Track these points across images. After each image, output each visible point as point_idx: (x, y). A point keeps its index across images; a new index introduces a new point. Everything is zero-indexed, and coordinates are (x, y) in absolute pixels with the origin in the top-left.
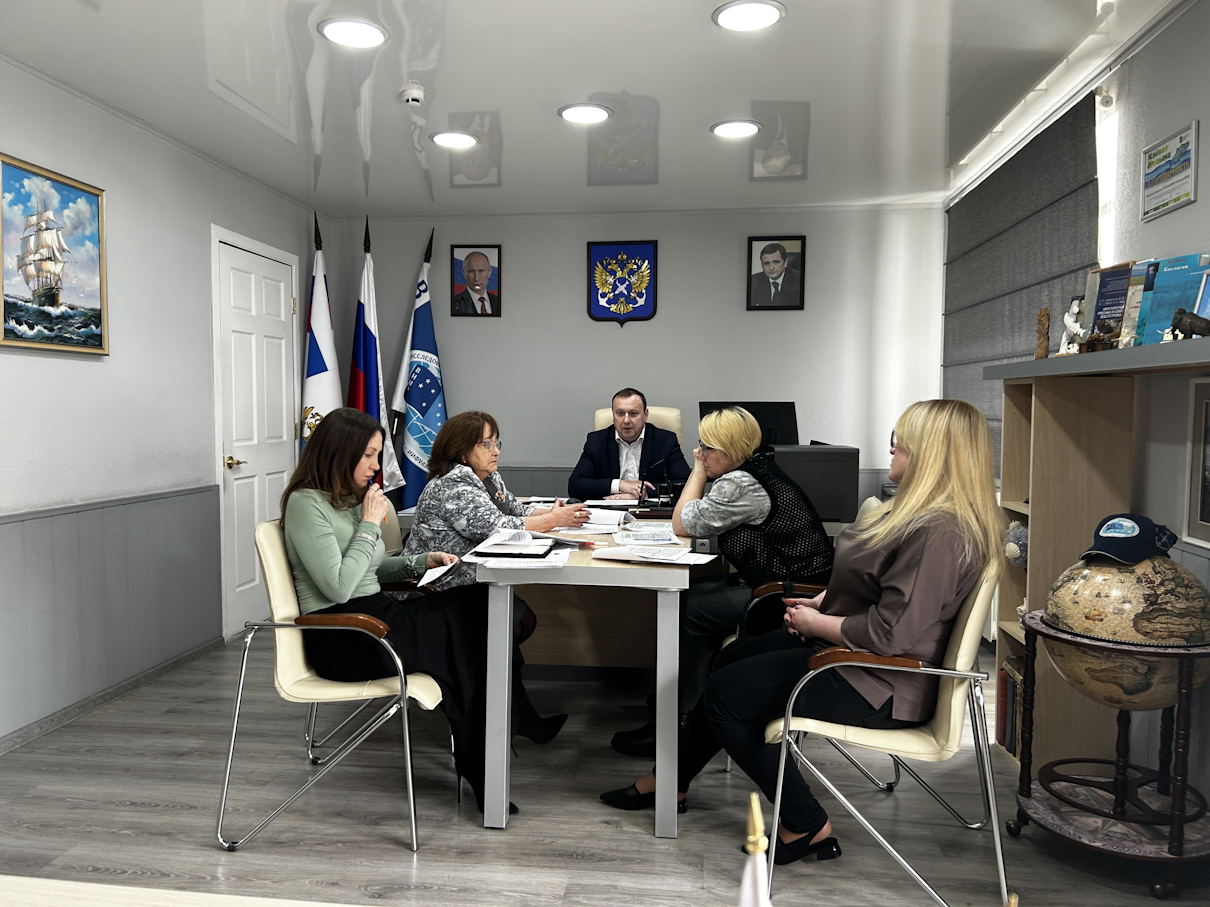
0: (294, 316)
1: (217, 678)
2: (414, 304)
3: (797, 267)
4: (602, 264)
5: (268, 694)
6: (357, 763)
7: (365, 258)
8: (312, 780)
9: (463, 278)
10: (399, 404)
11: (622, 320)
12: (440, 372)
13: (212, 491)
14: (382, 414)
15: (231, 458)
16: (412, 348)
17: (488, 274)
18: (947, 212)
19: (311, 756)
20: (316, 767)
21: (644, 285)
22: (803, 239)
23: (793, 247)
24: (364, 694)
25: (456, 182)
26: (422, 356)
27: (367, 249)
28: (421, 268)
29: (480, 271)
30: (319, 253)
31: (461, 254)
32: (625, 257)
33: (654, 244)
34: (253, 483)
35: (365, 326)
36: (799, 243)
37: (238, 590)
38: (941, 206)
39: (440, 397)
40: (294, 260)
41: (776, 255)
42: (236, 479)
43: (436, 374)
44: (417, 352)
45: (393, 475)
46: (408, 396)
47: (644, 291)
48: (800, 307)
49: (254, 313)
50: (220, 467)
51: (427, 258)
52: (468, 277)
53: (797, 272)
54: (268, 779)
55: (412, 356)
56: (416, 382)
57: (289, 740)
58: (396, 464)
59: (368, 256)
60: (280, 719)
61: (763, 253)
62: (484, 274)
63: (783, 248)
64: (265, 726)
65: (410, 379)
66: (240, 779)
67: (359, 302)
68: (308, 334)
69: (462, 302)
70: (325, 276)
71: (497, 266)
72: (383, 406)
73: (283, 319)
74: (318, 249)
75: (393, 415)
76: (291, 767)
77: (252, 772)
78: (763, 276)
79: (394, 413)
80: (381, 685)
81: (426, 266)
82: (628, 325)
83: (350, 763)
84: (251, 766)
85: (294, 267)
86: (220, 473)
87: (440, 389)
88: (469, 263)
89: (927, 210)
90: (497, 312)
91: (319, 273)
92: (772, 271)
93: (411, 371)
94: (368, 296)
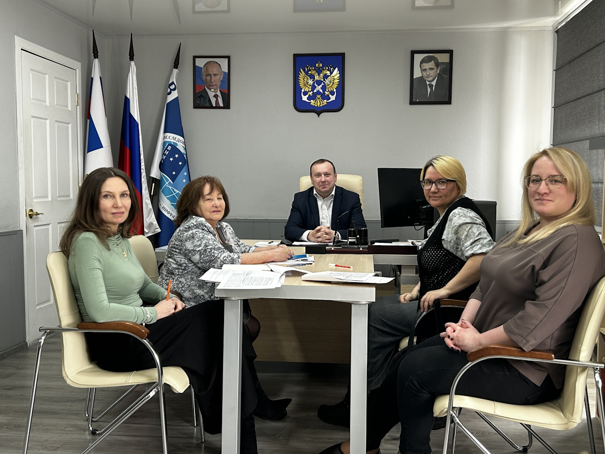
0: (78, 107)
1: (22, 371)
2: (166, 98)
3: (447, 73)
4: (304, 70)
5: (59, 383)
6: (126, 434)
7: (130, 65)
8: (92, 446)
9: (202, 80)
10: (155, 173)
11: (319, 111)
12: (185, 149)
13: (17, 235)
14: (143, 179)
15: (31, 210)
16: (165, 132)
17: (220, 77)
18: (557, 32)
19: (91, 429)
20: (94, 437)
21: (335, 86)
22: (451, 52)
23: (444, 58)
24: (130, 381)
25: (196, 10)
26: (172, 137)
27: (132, 58)
28: (171, 73)
29: (215, 75)
30: (96, 61)
31: (200, 63)
32: (321, 65)
33: (342, 55)
34: (48, 229)
35: (130, 114)
36: (448, 55)
37: (37, 308)
38: (551, 28)
39: (185, 168)
40: (78, 65)
41: (431, 64)
42: (35, 226)
43: (183, 151)
44: (168, 134)
45: (151, 224)
46: (162, 167)
47: (335, 90)
48: (449, 102)
49: (48, 104)
50: (23, 218)
51: (176, 65)
52: (206, 80)
53: (447, 77)
54: (59, 446)
55: (165, 137)
56: (168, 157)
57: (74, 417)
58: (154, 216)
59: (133, 63)
60: (67, 401)
61: (421, 63)
62: (218, 77)
63: (436, 59)
64: (55, 407)
65: (164, 154)
66: (37, 445)
67: (126, 97)
68: (88, 120)
69: (202, 98)
70: (100, 77)
71: (227, 72)
72: (144, 174)
73: (70, 109)
74: (95, 58)
75: (151, 180)
76: (75, 436)
77: (46, 441)
78: (422, 79)
79: (152, 180)
80: (142, 375)
81: (175, 71)
82: (323, 115)
83: (121, 433)
84: (45, 436)
85: (77, 71)
86: (23, 222)
87: (186, 162)
88: (207, 69)
89: (541, 31)
90: (227, 106)
91: (96, 75)
92: (428, 76)
93: (164, 149)
94: (132, 92)
